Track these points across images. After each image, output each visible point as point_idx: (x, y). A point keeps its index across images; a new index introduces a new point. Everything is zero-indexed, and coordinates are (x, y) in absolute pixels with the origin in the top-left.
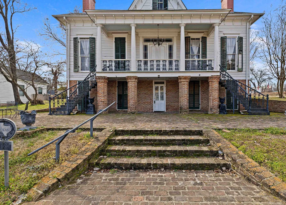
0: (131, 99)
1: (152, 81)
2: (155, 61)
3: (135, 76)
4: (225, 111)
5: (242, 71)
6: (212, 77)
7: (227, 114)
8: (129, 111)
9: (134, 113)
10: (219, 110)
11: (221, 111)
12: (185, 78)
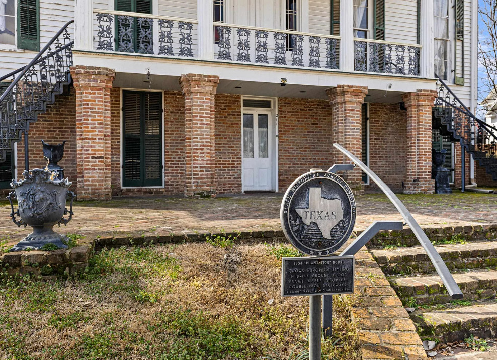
0: (199, 151)
1: (239, 97)
2: (271, 36)
3: (215, 77)
4: (447, 187)
5: (463, 85)
6: (418, 94)
7: (451, 192)
8: (194, 190)
9: (208, 196)
10: (433, 181)
11: (438, 184)
12: (356, 92)
